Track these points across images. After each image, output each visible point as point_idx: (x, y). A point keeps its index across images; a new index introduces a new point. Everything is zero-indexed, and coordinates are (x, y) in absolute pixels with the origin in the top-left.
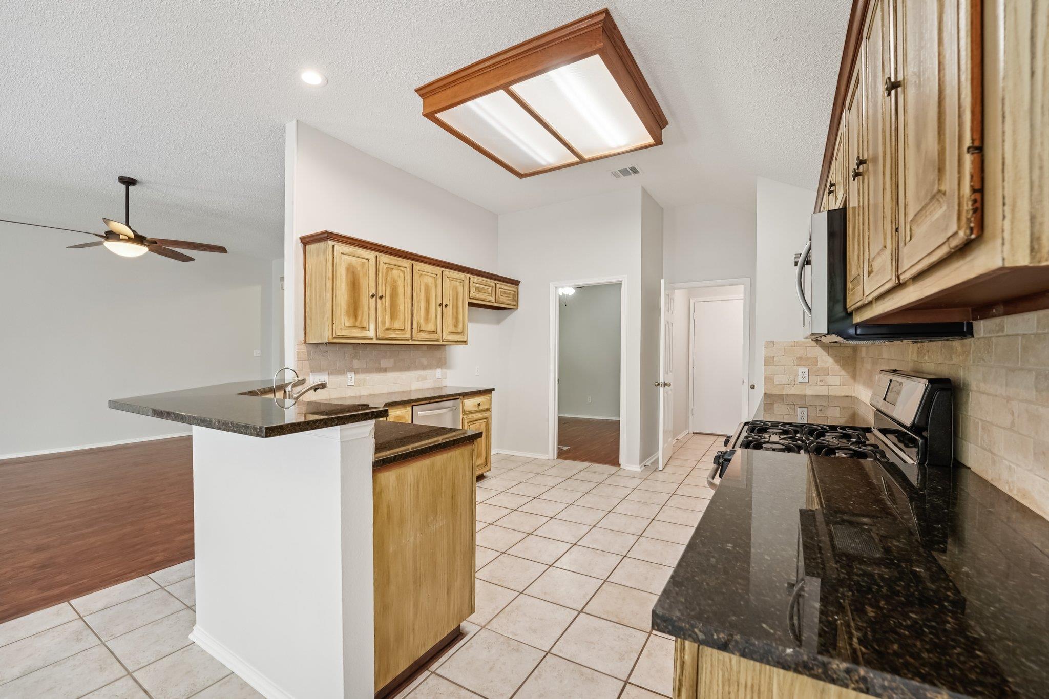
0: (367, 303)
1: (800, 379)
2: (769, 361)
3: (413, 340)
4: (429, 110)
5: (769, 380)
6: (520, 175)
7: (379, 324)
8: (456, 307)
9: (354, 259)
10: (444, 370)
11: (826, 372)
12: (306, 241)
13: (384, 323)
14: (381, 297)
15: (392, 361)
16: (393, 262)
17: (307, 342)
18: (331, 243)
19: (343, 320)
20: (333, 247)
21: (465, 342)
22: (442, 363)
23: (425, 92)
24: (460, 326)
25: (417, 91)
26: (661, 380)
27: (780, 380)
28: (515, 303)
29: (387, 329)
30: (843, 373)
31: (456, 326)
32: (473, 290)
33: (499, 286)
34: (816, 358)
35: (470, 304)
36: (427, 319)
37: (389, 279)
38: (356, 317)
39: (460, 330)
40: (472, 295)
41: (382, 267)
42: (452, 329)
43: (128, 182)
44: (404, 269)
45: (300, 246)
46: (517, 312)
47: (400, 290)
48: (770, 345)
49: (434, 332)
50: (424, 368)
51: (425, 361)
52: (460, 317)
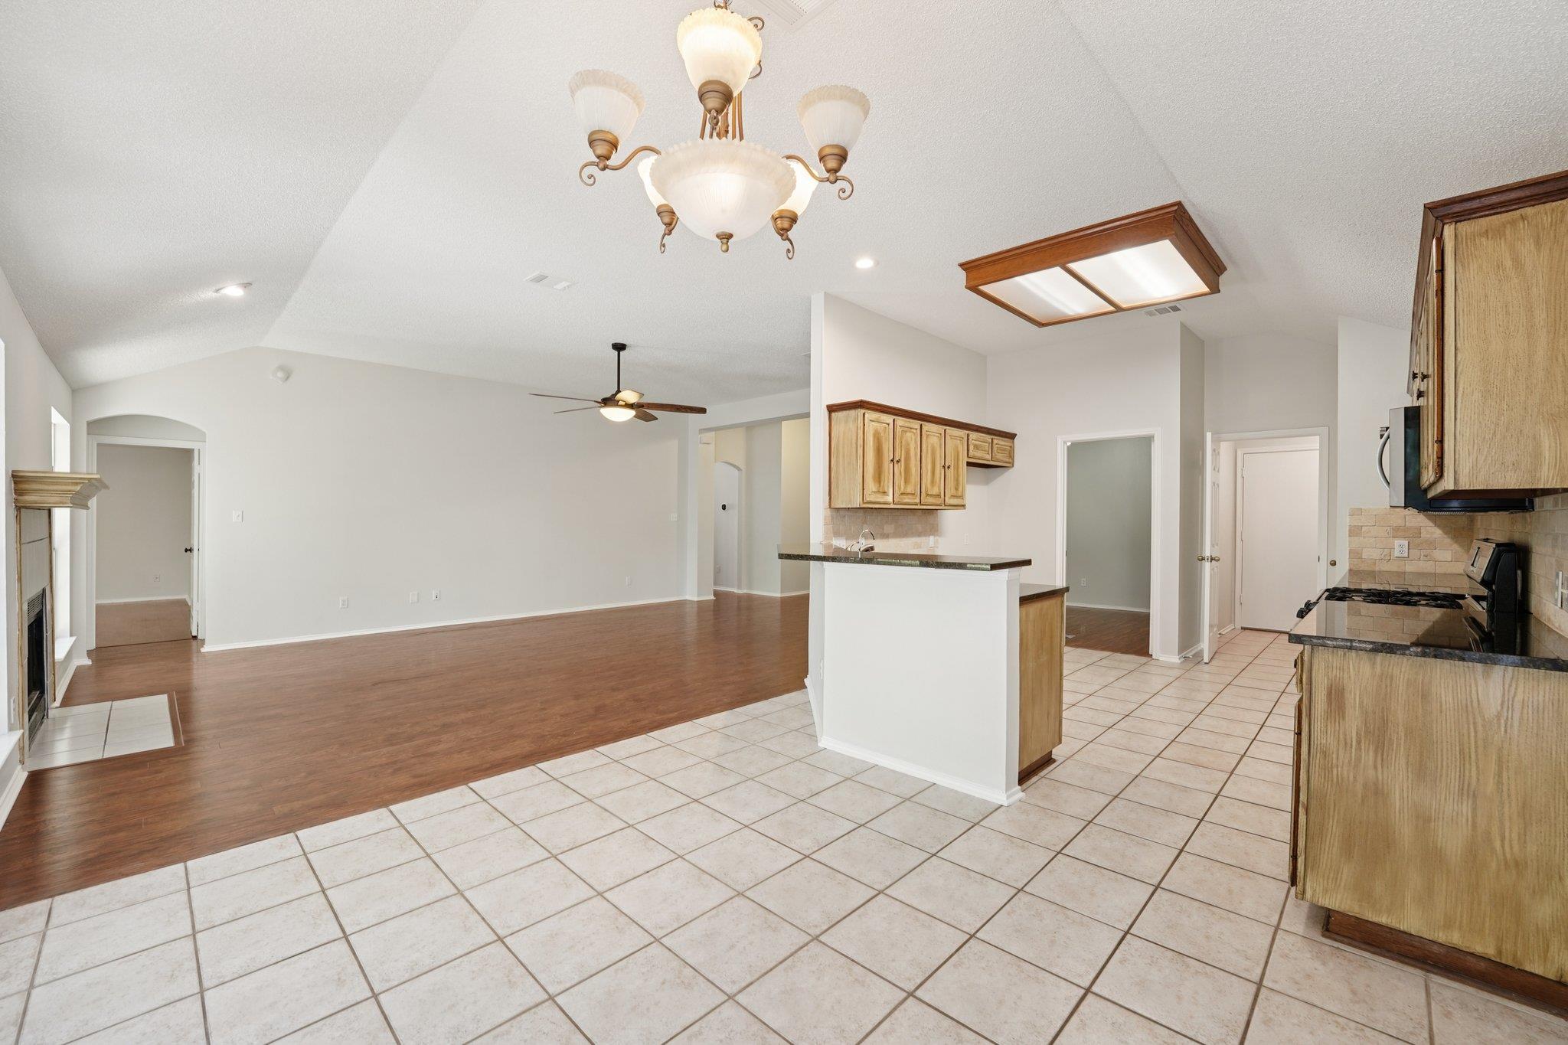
0: (887, 466)
1: (1397, 554)
2: (1355, 531)
3: (921, 504)
4: (973, 283)
5: (1355, 554)
6: (1041, 325)
7: (896, 488)
8: (957, 468)
9: (879, 425)
10: (937, 537)
11: (1432, 544)
12: (832, 409)
13: (900, 488)
14: (898, 462)
15: (893, 526)
16: (907, 425)
17: (833, 506)
18: (863, 411)
19: (871, 486)
20: (864, 414)
21: (963, 506)
22: (934, 530)
23: (968, 267)
24: (960, 489)
25: (961, 265)
26: (1207, 553)
27: (1371, 554)
28: (1011, 460)
29: (902, 494)
30: (1456, 547)
31: (957, 489)
32: (971, 448)
33: (995, 441)
34: (1419, 530)
35: (969, 464)
36: (933, 482)
37: (904, 443)
38: (880, 482)
39: (960, 494)
40: (971, 453)
41: (898, 430)
42: (953, 492)
43: (619, 347)
44: (915, 431)
45: (826, 413)
46: (1011, 470)
47: (912, 452)
48: (1356, 512)
49: (939, 496)
50: (919, 535)
51: (919, 527)
52: (961, 479)
